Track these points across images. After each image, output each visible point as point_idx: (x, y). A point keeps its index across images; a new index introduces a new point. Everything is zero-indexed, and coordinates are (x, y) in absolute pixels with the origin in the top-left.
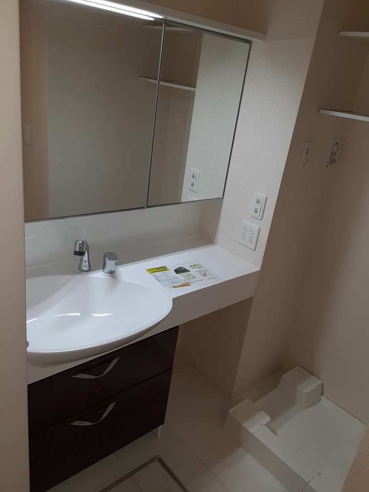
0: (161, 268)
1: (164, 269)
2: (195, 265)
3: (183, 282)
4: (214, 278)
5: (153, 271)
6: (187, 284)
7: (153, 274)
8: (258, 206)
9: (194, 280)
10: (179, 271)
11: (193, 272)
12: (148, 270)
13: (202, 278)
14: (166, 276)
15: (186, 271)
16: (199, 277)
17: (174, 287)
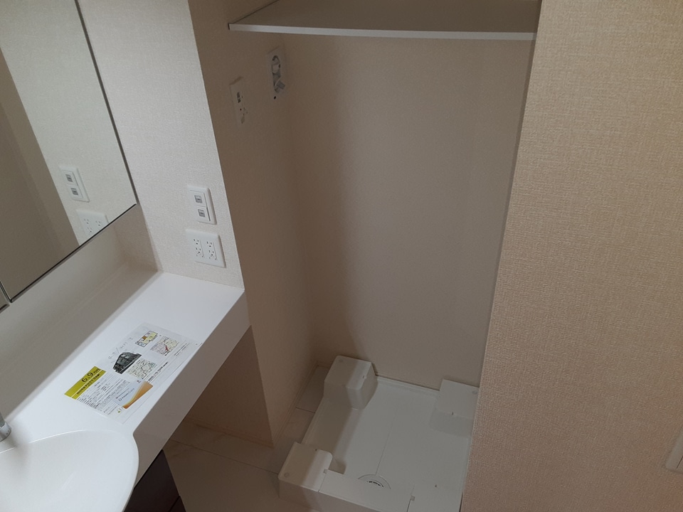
0: (90, 374)
1: (95, 374)
2: (144, 338)
3: (137, 387)
4: (184, 348)
5: (77, 390)
6: (146, 388)
7: (81, 396)
8: (202, 207)
9: (154, 370)
10: (123, 364)
11: (146, 353)
12: (69, 393)
13: (164, 358)
14: (104, 388)
15: (134, 357)
16: (158, 359)
17: (126, 407)
